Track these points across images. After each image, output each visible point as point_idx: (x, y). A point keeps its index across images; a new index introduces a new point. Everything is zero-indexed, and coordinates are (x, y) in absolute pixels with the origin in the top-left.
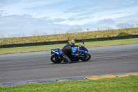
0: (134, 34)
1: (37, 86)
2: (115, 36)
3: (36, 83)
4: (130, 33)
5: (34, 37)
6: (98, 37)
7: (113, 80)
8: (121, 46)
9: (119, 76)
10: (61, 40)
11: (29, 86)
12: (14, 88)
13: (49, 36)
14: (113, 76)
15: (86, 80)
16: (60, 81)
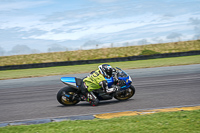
0: (163, 52)
1: (22, 130)
2: (136, 55)
3: (20, 125)
4: (157, 50)
5: (19, 57)
6: (111, 56)
7: (134, 120)
8: (145, 70)
9: (141, 114)
10: (58, 61)
11: (11, 129)
13: (41, 55)
14: (134, 114)
15: (95, 120)
16: (57, 121)
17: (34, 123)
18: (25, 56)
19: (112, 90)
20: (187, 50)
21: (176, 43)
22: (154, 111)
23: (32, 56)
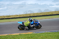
3: (49, 32)
5: (46, 13)
11: (46, 33)
12: (40, 34)
13: (53, 12)
17: (53, 32)
18: (48, 12)
19: (32, 26)
23: (50, 12)
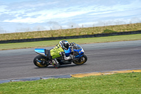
0: (119, 31)
1: (20, 84)
2: (99, 33)
3: (19, 81)
4: (114, 30)
5: (17, 34)
6: (82, 34)
7: (99, 78)
8: (106, 44)
9: (104, 74)
11: (12, 84)
14: (99, 74)
15: (71, 78)
16: (45, 79)
17: (29, 80)
20: (135, 30)
21: (128, 25)
22: (113, 72)
